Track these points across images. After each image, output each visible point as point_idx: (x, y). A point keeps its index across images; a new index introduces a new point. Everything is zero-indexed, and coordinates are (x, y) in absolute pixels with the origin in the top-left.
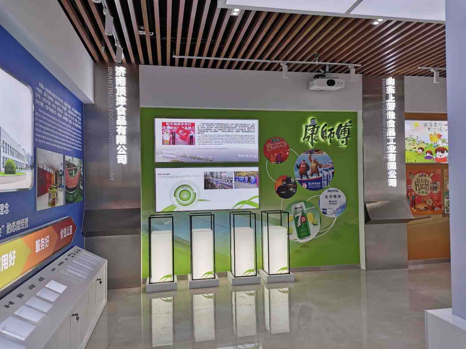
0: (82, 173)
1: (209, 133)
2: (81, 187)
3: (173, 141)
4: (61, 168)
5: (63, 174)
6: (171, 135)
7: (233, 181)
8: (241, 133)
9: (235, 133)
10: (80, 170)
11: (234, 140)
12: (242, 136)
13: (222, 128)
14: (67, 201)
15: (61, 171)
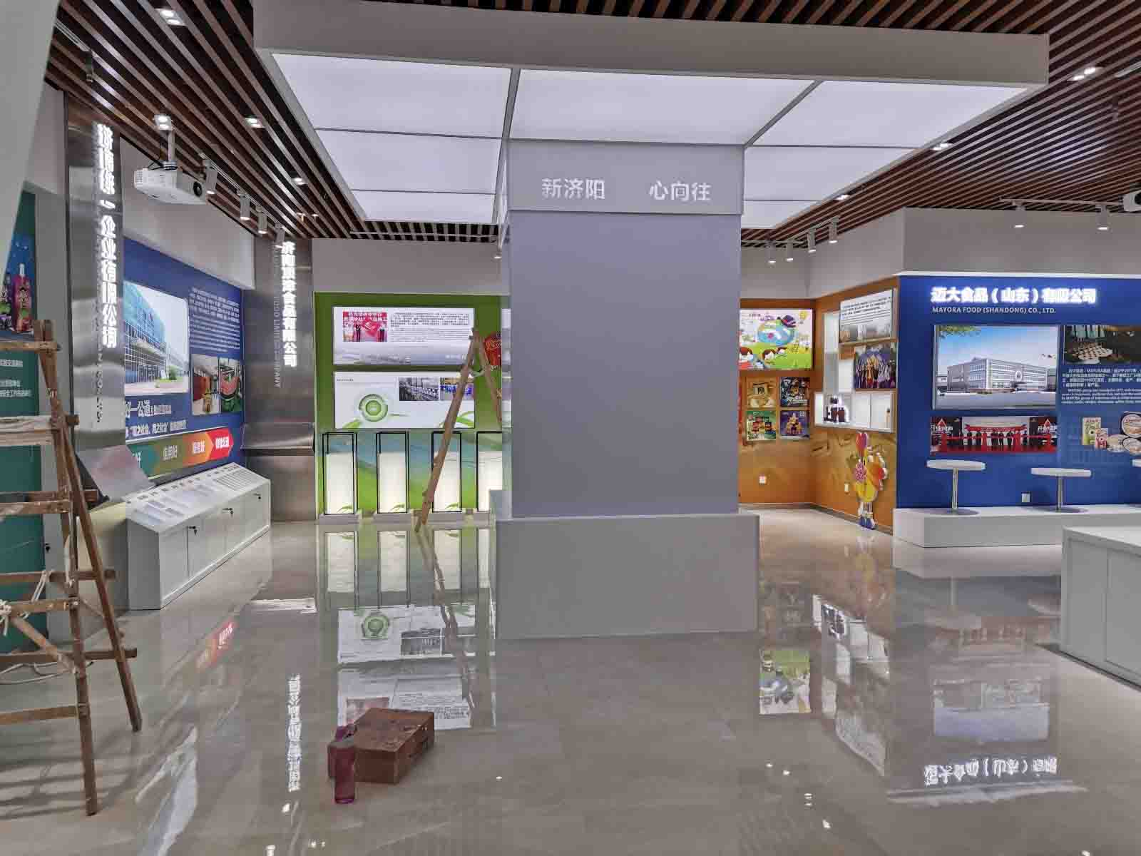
0: (241, 377)
1: (406, 326)
2: (240, 394)
3: (358, 336)
4: (216, 372)
5: (218, 379)
6: (355, 328)
7: (439, 391)
8: (450, 326)
9: (441, 327)
10: (238, 374)
11: (439, 335)
12: (452, 331)
13: (424, 319)
14: (223, 410)
15: (216, 375)
